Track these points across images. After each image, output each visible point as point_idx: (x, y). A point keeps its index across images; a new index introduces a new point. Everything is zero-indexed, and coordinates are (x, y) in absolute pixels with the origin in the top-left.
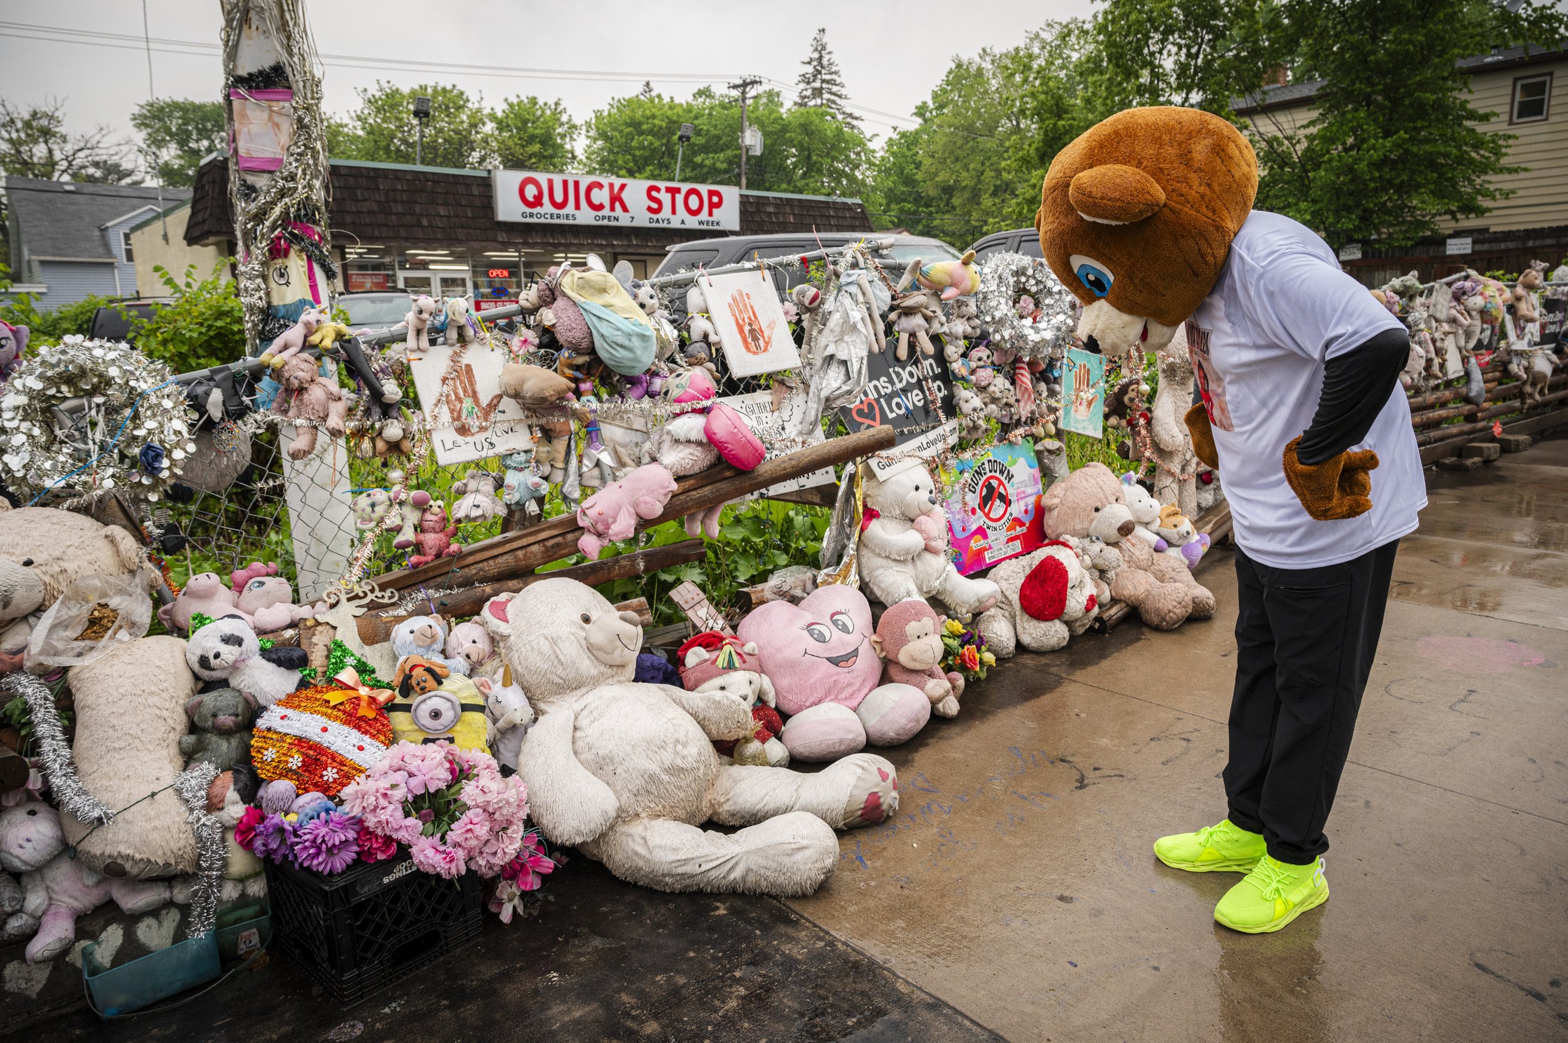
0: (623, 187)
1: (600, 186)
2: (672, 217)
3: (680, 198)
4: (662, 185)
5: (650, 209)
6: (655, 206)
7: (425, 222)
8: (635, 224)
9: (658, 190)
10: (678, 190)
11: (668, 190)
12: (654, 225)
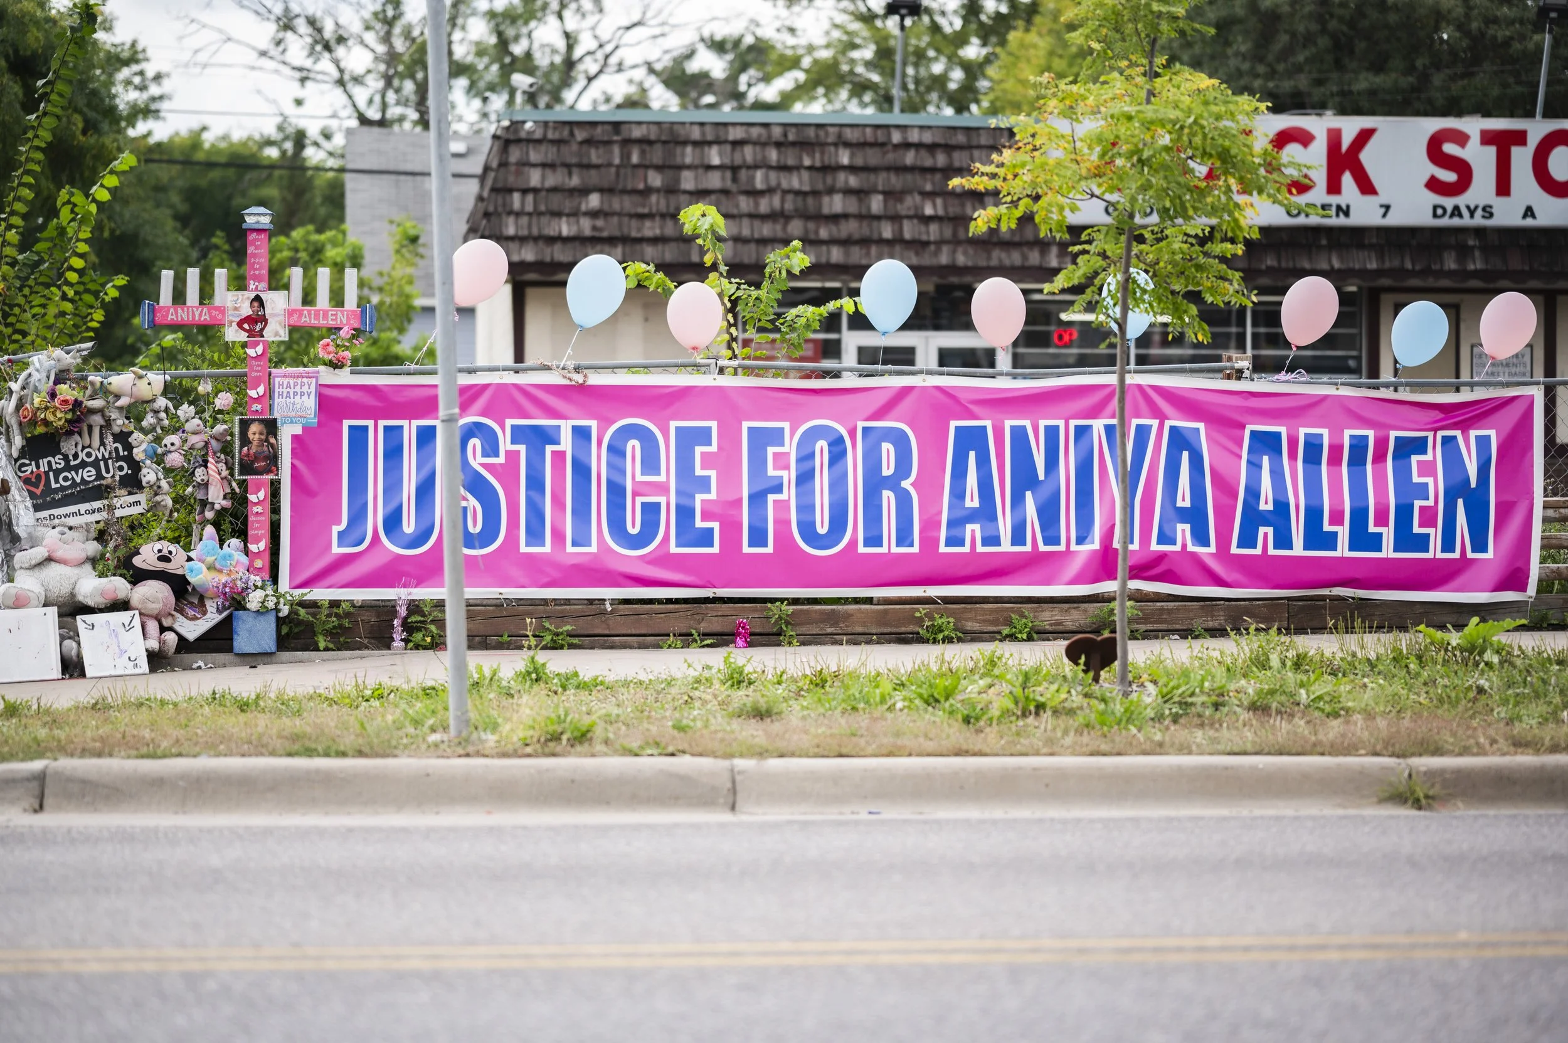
0: (1365, 136)
1: (1304, 138)
2: (1500, 204)
3: (1522, 158)
4: (1473, 126)
5: (1434, 185)
6: (1448, 176)
7: (876, 204)
8: (1395, 219)
9: (1461, 139)
10: (1520, 138)
11: (1488, 138)
12: (1445, 222)
